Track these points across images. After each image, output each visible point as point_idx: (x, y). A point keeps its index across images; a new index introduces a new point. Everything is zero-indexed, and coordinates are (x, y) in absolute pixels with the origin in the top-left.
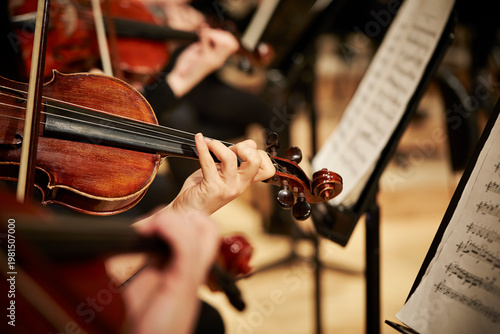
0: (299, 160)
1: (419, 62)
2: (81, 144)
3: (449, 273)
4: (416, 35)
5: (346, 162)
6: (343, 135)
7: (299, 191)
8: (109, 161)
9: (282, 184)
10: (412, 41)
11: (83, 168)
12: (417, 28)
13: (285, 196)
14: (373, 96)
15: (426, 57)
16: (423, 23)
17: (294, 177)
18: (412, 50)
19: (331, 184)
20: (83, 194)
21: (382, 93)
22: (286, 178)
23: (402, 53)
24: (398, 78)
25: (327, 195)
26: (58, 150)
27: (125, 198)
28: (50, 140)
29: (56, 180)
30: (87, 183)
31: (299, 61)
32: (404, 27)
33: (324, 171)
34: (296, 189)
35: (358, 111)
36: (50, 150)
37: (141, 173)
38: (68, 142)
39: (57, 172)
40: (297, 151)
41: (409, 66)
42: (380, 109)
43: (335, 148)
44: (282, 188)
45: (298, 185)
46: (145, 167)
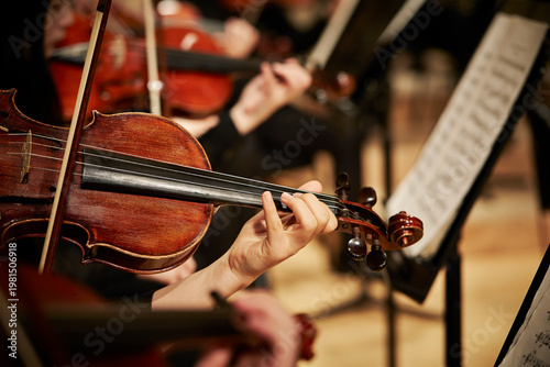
0: (373, 203)
1: (505, 99)
2: (124, 195)
3: (539, 343)
4: (503, 68)
5: (425, 208)
6: (421, 176)
7: (374, 238)
8: (155, 214)
9: (353, 231)
10: (498, 74)
11: (125, 222)
12: (503, 59)
13: (356, 246)
14: (454, 135)
15: (514, 94)
16: (509, 54)
17: (368, 223)
18: (498, 84)
19: (410, 230)
20: (126, 252)
21: (464, 132)
22: (358, 225)
23: (487, 87)
24: (483, 115)
25: (405, 242)
26: (98, 203)
27: (174, 255)
28: (89, 192)
29: (96, 238)
30: (131, 239)
31: (372, 89)
32: (489, 56)
33: (402, 215)
34: (370, 236)
35: (438, 150)
36: (89, 204)
37: (191, 226)
38: (109, 194)
39: (97, 228)
40: (371, 192)
41: (494, 103)
42: (463, 151)
43: (412, 191)
44: (353, 237)
45: (372, 232)
46: (196, 218)
